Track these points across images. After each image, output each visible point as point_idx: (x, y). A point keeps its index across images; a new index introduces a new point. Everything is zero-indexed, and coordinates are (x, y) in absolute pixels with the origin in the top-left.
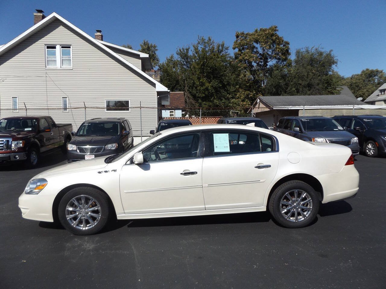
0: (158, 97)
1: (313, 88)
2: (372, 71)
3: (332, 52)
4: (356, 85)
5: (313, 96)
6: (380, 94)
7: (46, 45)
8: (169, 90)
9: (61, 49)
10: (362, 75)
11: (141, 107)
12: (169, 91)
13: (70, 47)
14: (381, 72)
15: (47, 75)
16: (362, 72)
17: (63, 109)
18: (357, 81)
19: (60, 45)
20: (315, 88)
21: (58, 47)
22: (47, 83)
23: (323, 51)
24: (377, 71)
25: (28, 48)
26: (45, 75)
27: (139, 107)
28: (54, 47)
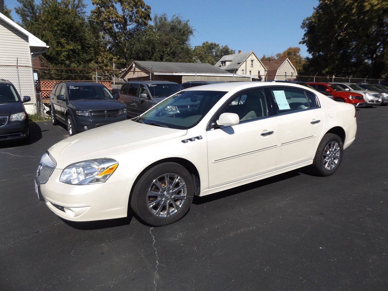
0: (32, 53)
1: (177, 56)
2: (212, 44)
3: (189, 22)
4: (200, 55)
5: (184, 64)
6: (222, 65)
8: (48, 45)
10: (203, 47)
11: (17, 66)
12: (48, 47)
14: (218, 46)
16: (203, 44)
18: (201, 52)
20: (178, 56)
23: (181, 19)
24: (215, 45)
27: (15, 66)
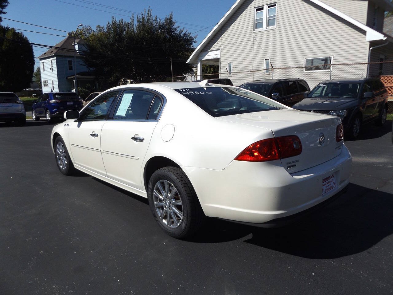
0: (371, 48)
7: (255, 8)
9: (268, 8)
12: (385, 38)
13: (275, 5)
15: (254, 39)
17: (265, 70)
19: (267, 5)
21: (265, 8)
22: (254, 46)
25: (242, 15)
26: (252, 39)
28: (262, 9)
